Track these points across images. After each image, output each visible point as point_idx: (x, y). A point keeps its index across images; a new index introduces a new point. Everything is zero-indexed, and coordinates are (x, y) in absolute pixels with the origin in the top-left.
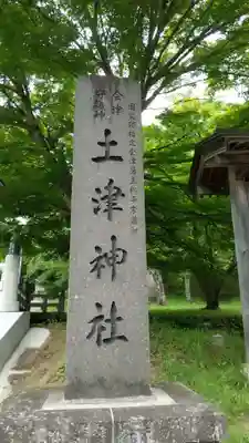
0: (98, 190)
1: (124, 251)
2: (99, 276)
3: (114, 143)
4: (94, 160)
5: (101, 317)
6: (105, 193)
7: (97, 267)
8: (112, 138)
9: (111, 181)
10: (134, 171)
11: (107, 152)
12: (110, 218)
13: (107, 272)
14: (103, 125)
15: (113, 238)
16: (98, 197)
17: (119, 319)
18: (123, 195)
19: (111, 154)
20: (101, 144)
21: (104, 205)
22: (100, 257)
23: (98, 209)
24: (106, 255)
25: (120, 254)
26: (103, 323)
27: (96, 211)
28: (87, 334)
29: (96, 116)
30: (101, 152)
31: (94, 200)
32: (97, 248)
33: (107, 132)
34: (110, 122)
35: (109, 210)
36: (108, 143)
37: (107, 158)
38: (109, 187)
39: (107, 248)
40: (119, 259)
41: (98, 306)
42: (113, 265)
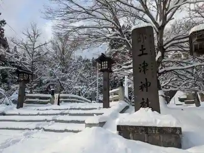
0: (140, 65)
2: (142, 90)
3: (145, 49)
4: (139, 56)
5: (144, 102)
6: (143, 65)
7: (142, 88)
9: (144, 61)
12: (145, 73)
13: (145, 89)
14: (141, 43)
15: (146, 79)
18: (148, 65)
19: (144, 53)
20: (140, 50)
21: (142, 69)
24: (144, 84)
25: (149, 84)
26: (145, 104)
27: (140, 71)
29: (138, 42)
30: (141, 52)
31: (139, 68)
32: (142, 83)
33: (142, 46)
34: (143, 42)
35: (144, 71)
36: (143, 49)
37: (143, 54)
38: (144, 63)
39: (144, 82)
40: (148, 85)
41: (143, 99)
42: (147, 87)
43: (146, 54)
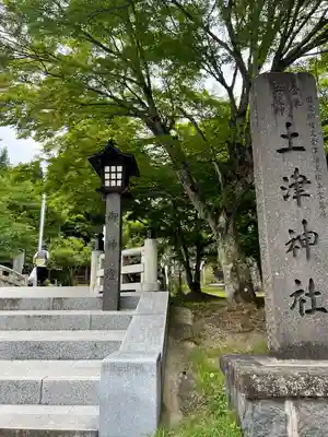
0: (285, 179)
1: (315, 234)
2: (295, 255)
3: (296, 135)
4: (279, 151)
5: (301, 291)
6: (291, 181)
7: (292, 249)
9: (297, 169)
10: (318, 160)
11: (290, 144)
12: (299, 204)
13: (301, 252)
14: (284, 119)
15: (304, 222)
16: (286, 185)
17: (318, 293)
18: (309, 182)
19: (293, 145)
20: (283, 136)
21: (292, 192)
22: (294, 239)
23: (288, 196)
24: (298, 238)
25: (312, 236)
26: (303, 296)
28: (290, 305)
29: (276, 111)
30: (284, 144)
31: (282, 188)
32: (291, 231)
33: (288, 125)
34: (291, 116)
36: (290, 136)
37: (290, 148)
38: (295, 175)
39: (299, 231)
40: (312, 241)
41: (298, 282)
42: (307, 246)
43: (302, 149)
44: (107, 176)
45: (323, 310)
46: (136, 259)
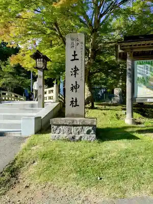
0: (72, 69)
2: (72, 91)
3: (76, 55)
4: (71, 60)
5: (73, 101)
6: (74, 70)
7: (72, 89)
8: (76, 53)
9: (76, 66)
10: (82, 63)
11: (75, 58)
12: (75, 76)
13: (74, 90)
14: (74, 49)
15: (76, 82)
16: (72, 71)
18: (79, 70)
20: (73, 55)
21: (74, 73)
22: (72, 87)
24: (74, 86)
25: (78, 86)
27: (72, 75)
28: (70, 104)
29: (72, 47)
30: (73, 58)
32: (72, 85)
34: (76, 49)
35: (75, 74)
36: (75, 55)
37: (75, 59)
38: (75, 68)
39: (74, 84)
41: (73, 99)
42: (76, 89)
43: (78, 59)
44: (38, 62)
45: (78, 106)
46: (50, 92)
